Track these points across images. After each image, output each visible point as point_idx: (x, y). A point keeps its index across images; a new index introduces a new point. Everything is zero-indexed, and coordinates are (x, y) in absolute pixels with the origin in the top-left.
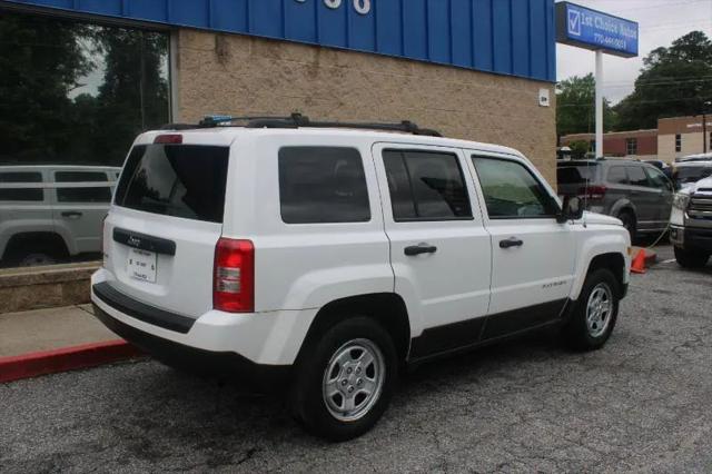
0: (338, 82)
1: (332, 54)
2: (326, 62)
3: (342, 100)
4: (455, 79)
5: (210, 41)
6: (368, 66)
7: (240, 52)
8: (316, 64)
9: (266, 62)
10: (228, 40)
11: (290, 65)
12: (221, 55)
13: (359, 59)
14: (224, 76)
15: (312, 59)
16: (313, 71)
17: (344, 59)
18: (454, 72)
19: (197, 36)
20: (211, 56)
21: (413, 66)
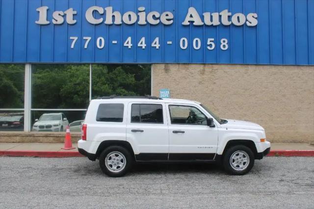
0: (213, 75)
1: (210, 65)
2: (208, 69)
3: (215, 81)
4: (273, 69)
5: (163, 66)
6: (227, 68)
7: (173, 69)
8: (204, 70)
9: (184, 71)
10: (170, 65)
11: (193, 71)
12: (167, 70)
13: (223, 66)
14: (167, 77)
15: (202, 69)
16: (203, 73)
17: (216, 67)
18: (273, 67)
19: (158, 65)
20: (163, 71)
21: (249, 67)
